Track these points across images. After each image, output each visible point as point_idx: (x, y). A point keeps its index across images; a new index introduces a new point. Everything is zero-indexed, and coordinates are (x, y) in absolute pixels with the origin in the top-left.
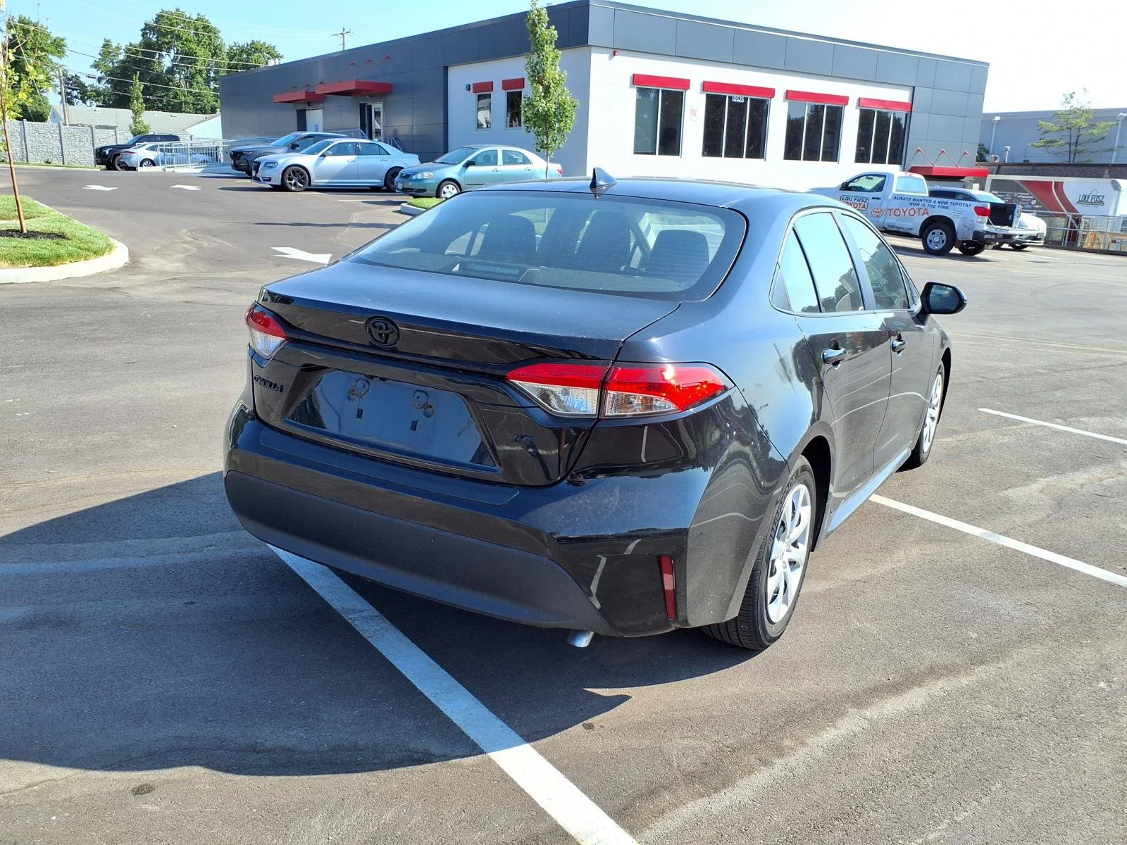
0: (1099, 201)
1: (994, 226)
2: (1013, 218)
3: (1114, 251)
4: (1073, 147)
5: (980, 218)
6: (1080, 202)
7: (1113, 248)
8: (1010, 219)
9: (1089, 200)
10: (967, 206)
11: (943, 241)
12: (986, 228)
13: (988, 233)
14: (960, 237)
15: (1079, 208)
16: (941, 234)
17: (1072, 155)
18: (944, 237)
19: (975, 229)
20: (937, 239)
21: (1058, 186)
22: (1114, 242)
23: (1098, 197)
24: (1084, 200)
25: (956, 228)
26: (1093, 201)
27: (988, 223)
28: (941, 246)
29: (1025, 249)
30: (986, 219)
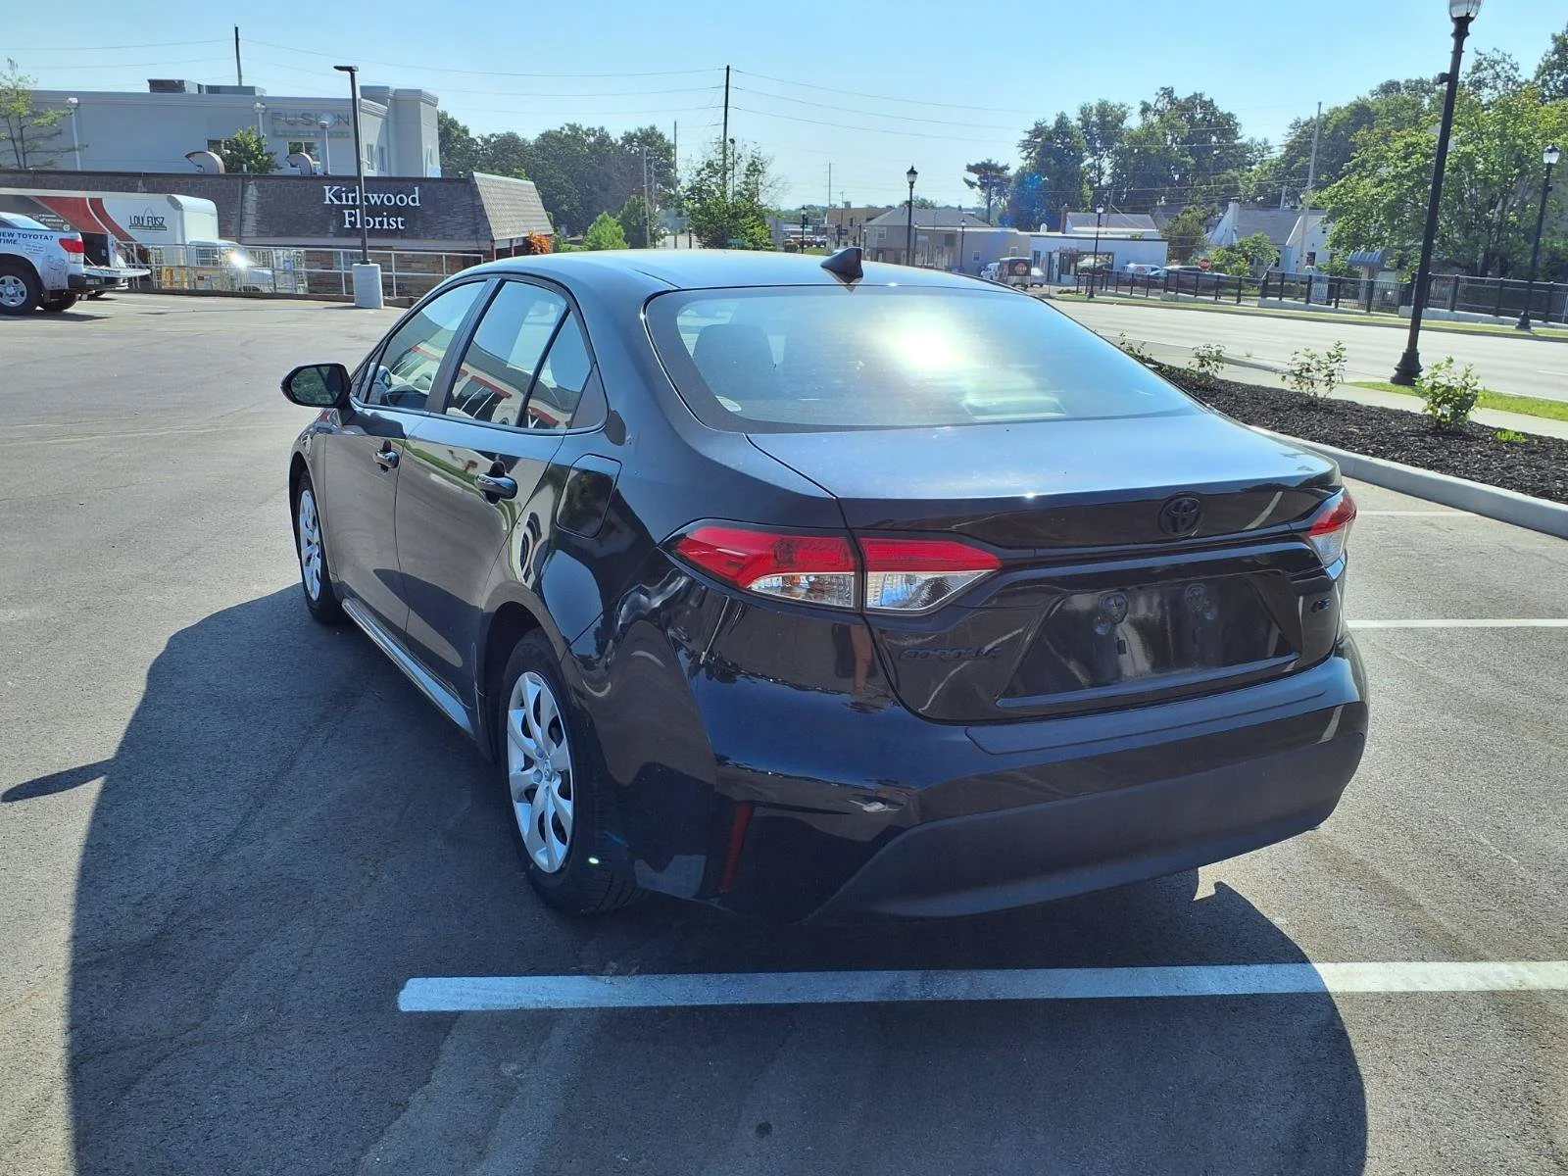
0: (158, 225)
1: (95, 267)
2: (107, 254)
3: (204, 291)
4: (19, 144)
5: (73, 256)
6: (132, 226)
7: (201, 286)
8: (104, 254)
9: (145, 224)
10: (46, 238)
11: (22, 294)
12: (84, 270)
13: (90, 277)
14: (48, 284)
15: (131, 233)
16: (16, 282)
17: (21, 156)
18: (22, 287)
19: (69, 273)
20: (11, 291)
21: (97, 204)
22: (201, 278)
23: (156, 219)
24: (138, 223)
25: (38, 271)
26: (150, 224)
27: (86, 263)
28: (20, 301)
29: (102, 296)
30: (81, 257)
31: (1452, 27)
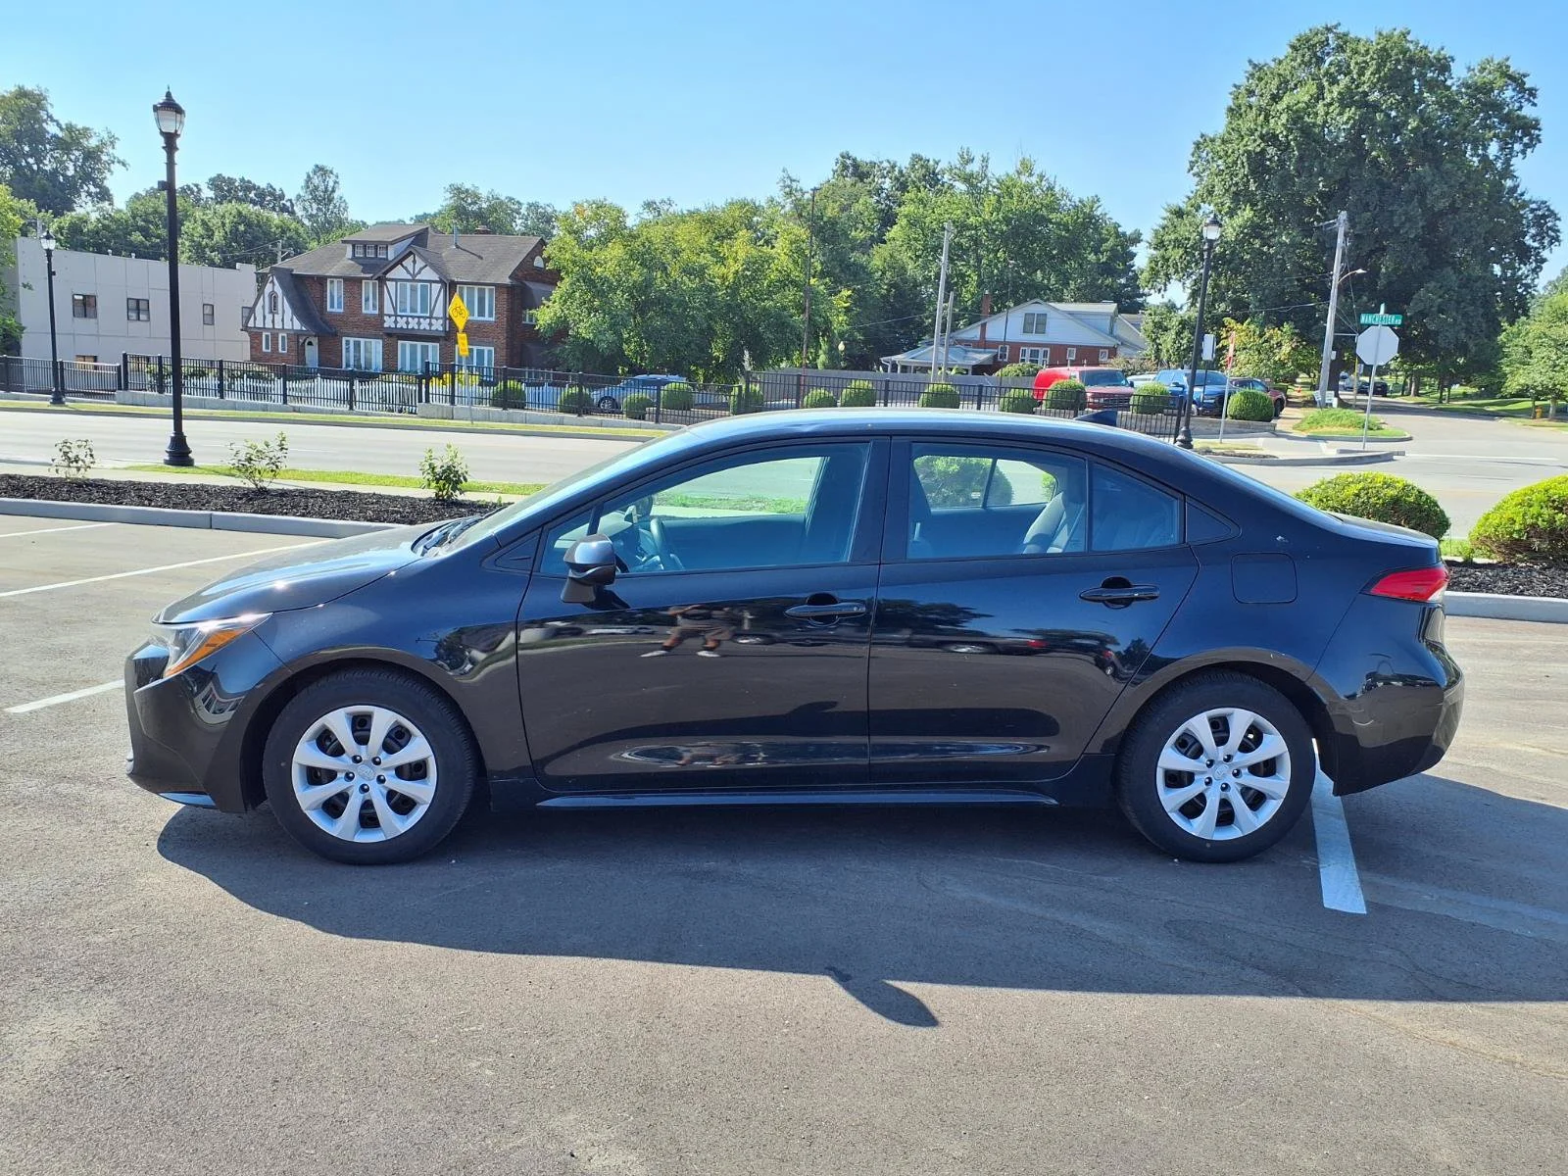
31: (161, 142)
